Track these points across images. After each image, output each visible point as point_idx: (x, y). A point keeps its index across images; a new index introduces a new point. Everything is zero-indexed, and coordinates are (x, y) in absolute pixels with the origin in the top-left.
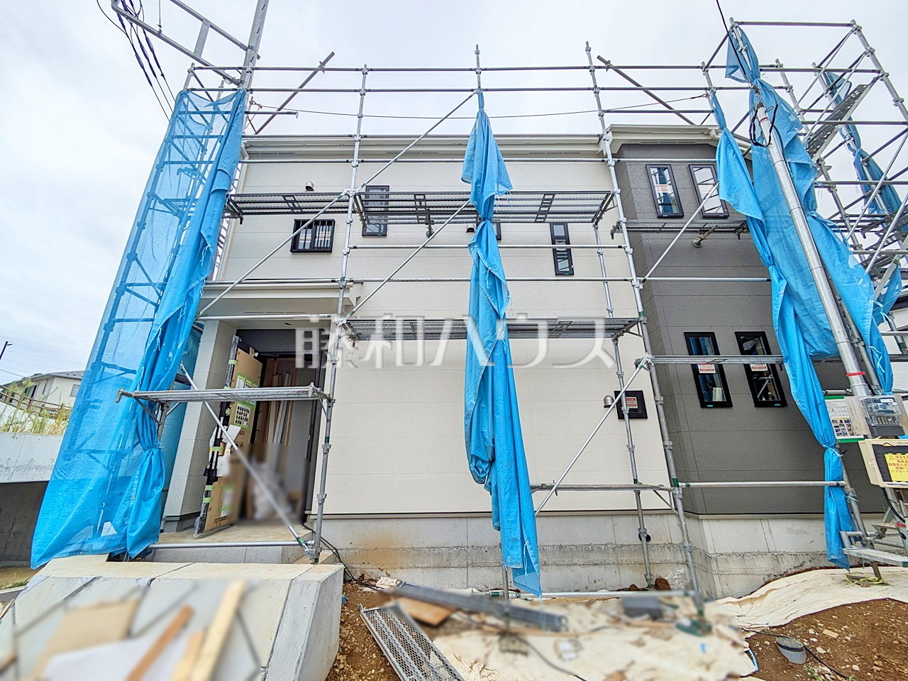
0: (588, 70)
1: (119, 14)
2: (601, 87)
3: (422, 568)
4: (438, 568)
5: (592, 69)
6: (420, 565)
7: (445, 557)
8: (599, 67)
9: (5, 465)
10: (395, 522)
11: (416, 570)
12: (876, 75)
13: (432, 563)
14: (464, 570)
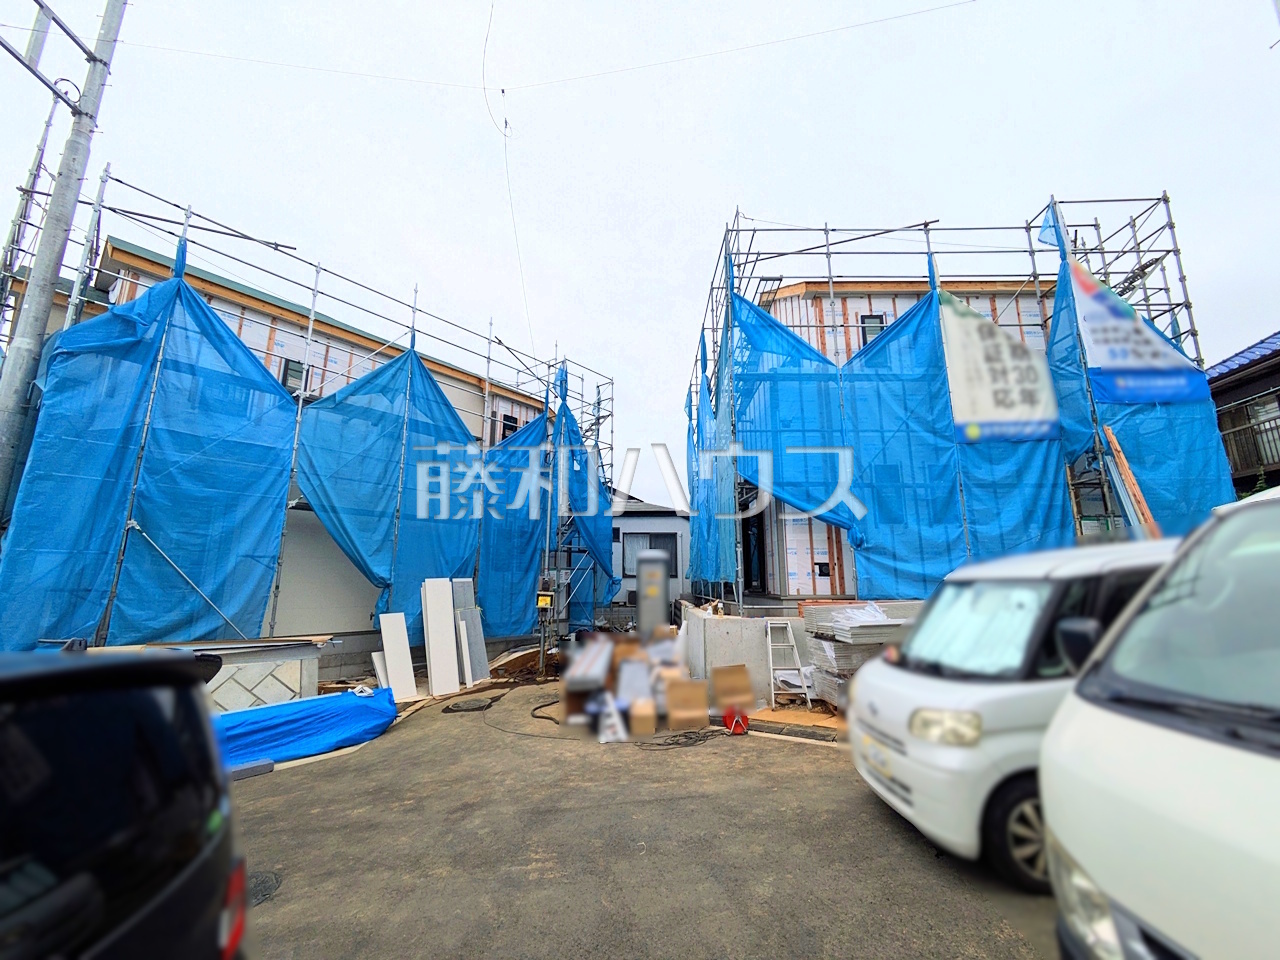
0: (488, 341)
8: (495, 342)
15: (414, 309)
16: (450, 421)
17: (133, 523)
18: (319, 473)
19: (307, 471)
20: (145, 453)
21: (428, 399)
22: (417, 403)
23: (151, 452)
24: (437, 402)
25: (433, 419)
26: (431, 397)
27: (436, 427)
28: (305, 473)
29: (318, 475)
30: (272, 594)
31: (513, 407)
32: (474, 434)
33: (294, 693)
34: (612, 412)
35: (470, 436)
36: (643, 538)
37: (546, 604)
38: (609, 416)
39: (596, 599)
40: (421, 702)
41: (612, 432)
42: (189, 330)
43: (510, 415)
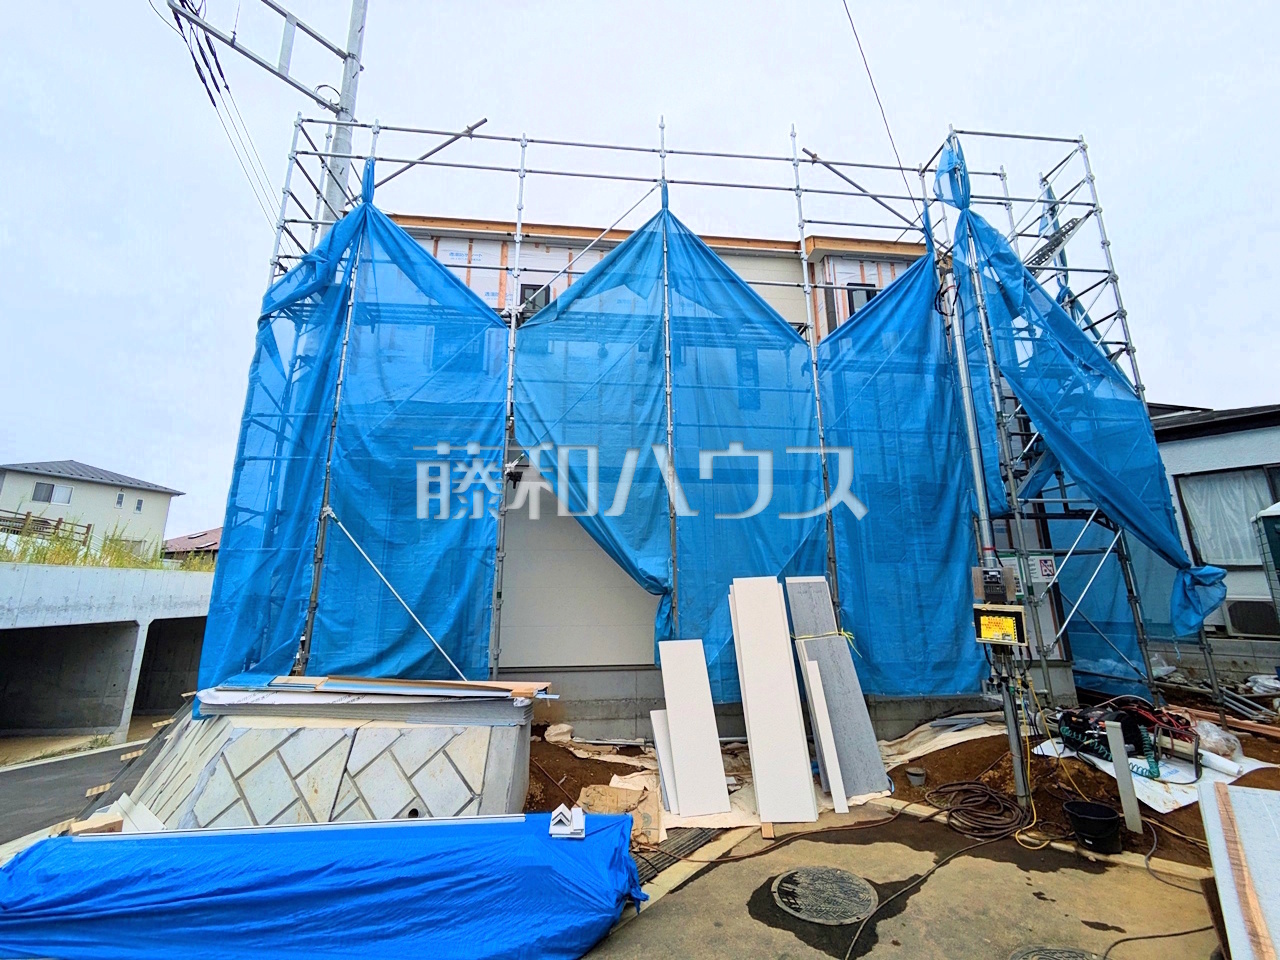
0: (791, 163)
1: (176, 13)
2: (804, 188)
3: (590, 720)
4: (607, 719)
5: (796, 163)
6: (588, 718)
7: (614, 709)
8: (804, 161)
9: (7, 606)
10: (562, 675)
11: (584, 722)
12: (1091, 208)
13: (601, 714)
14: (633, 721)
15: (662, 153)
16: (743, 304)
17: (328, 510)
18: (543, 418)
19: (527, 418)
20: (337, 420)
21: (700, 279)
22: (681, 287)
23: (343, 417)
24: (717, 280)
25: (713, 308)
26: (703, 273)
27: (723, 324)
28: (524, 420)
29: (541, 421)
31: (862, 267)
32: (788, 321)
33: (470, 796)
34: (1094, 205)
35: (785, 323)
36: (1243, 478)
37: (1005, 635)
38: (1087, 216)
39: (1144, 620)
40: (733, 832)
41: (1105, 244)
42: (377, 261)
43: (860, 282)
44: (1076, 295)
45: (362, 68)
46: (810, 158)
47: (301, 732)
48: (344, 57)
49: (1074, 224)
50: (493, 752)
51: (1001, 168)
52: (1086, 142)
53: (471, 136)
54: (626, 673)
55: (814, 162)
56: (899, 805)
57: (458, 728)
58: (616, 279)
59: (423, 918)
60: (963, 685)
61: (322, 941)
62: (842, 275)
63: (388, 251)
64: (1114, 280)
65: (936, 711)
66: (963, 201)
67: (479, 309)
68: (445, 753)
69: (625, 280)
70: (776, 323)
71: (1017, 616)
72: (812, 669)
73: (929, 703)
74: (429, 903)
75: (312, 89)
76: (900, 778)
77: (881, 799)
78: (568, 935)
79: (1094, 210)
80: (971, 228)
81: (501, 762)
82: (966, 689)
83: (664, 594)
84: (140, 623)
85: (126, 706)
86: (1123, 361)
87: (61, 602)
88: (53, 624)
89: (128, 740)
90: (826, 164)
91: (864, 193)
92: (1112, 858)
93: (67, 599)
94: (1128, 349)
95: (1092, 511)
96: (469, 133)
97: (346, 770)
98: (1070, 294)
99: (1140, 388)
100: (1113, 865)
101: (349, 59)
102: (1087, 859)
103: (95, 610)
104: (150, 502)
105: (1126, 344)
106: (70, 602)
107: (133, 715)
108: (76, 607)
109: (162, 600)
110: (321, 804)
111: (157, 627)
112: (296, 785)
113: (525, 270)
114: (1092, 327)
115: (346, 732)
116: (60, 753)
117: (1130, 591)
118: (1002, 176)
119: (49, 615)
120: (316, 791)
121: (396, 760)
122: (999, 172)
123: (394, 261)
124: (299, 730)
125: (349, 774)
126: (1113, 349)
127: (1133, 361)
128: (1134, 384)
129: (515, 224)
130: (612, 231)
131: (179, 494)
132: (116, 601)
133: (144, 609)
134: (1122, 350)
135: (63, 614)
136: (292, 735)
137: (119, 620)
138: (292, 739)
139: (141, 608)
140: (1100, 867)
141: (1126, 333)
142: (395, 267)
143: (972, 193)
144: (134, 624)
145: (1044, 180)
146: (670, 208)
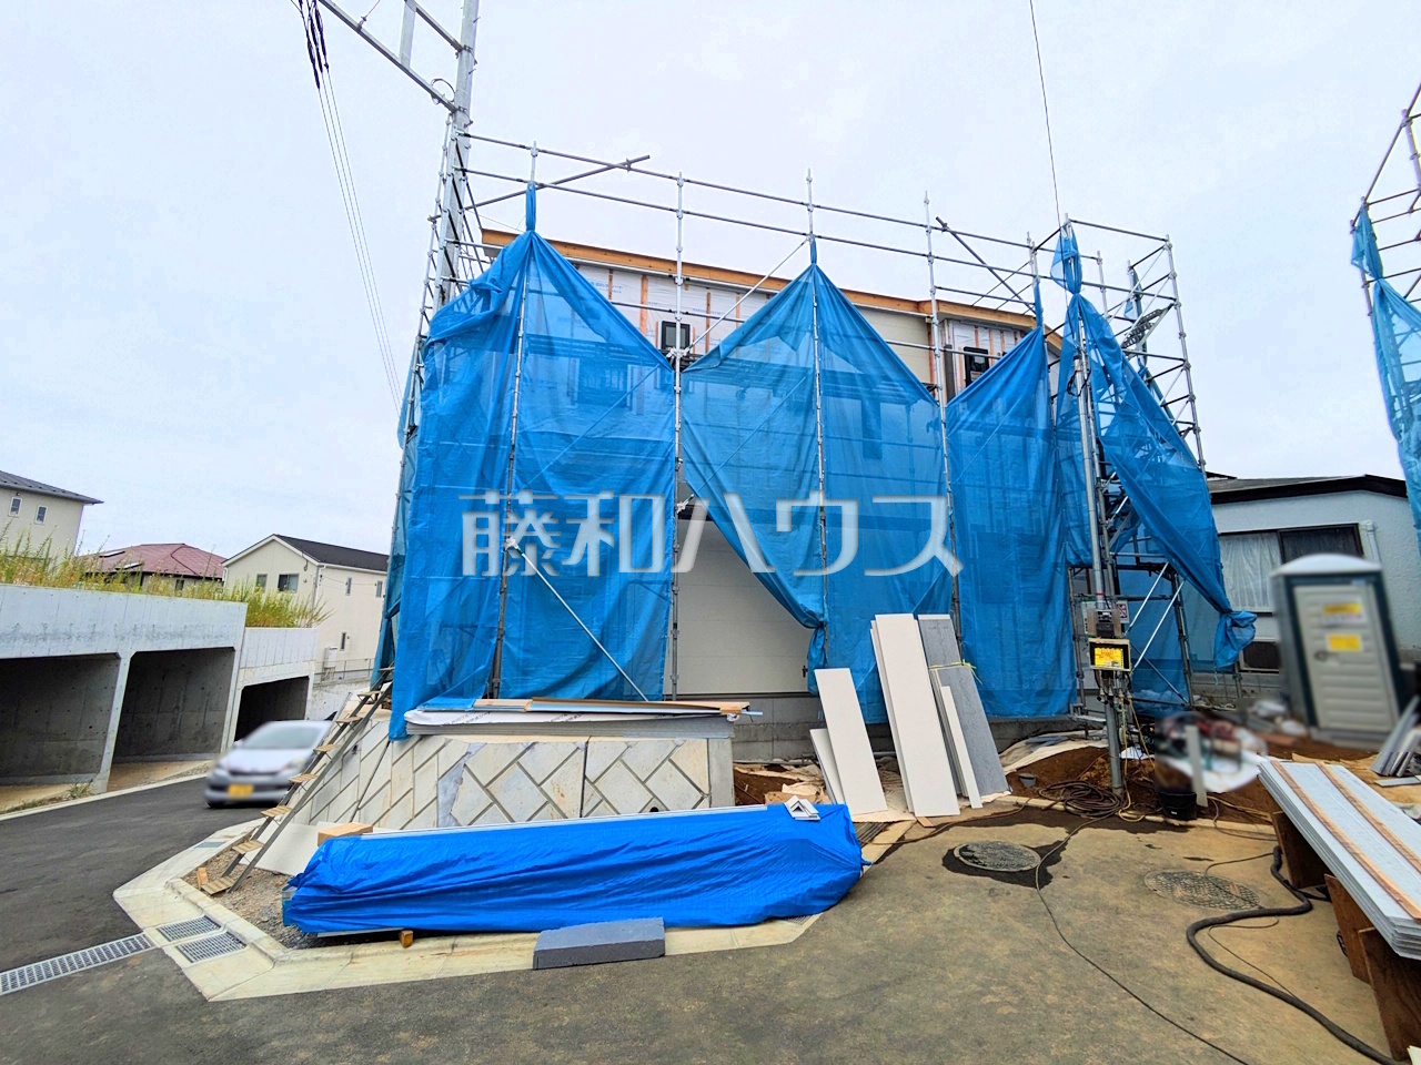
0: (925, 229)
2: (935, 255)
4: (748, 742)
5: (929, 229)
7: (753, 733)
8: (936, 228)
12: (1172, 302)
13: (742, 737)
14: (770, 743)
15: (810, 207)
16: (884, 364)
18: (711, 462)
19: (695, 459)
20: (515, 453)
21: (846, 336)
22: (830, 342)
23: (521, 451)
24: (861, 338)
25: (858, 365)
26: (850, 332)
27: (866, 378)
28: (692, 462)
29: (708, 464)
30: (670, 636)
31: (976, 332)
32: (921, 381)
33: (700, 796)
34: (1175, 300)
35: (918, 382)
36: (1260, 541)
37: (1114, 663)
38: (1169, 308)
39: (1190, 655)
40: (896, 825)
41: (1182, 335)
42: (545, 293)
43: (974, 346)
44: (1153, 375)
45: (476, 62)
46: (940, 226)
47: (536, 746)
48: (460, 49)
49: (1159, 313)
50: (713, 759)
51: (1099, 253)
52: (1171, 241)
53: (629, 169)
54: (764, 700)
55: (944, 230)
56: (1022, 800)
57: (678, 740)
58: (772, 331)
59: (713, 881)
60: (1057, 709)
61: (632, 901)
62: (961, 339)
63: (557, 284)
64: (1187, 368)
65: (1028, 730)
66: (1074, 286)
67: (646, 350)
68: (671, 761)
69: (781, 332)
70: (911, 382)
71: (1124, 647)
72: (946, 692)
73: (1022, 724)
74: (714, 870)
75: (428, 81)
76: (1015, 780)
77: (1005, 797)
78: (829, 886)
79: (1174, 303)
80: (1080, 311)
81: (721, 768)
82: (1059, 713)
83: (817, 629)
84: (121, 656)
85: (106, 751)
86: (1190, 439)
87: (40, 630)
88: (30, 655)
89: (109, 790)
90: (954, 234)
91: (983, 264)
92: (1191, 823)
93: (45, 626)
94: (1196, 430)
95: (1164, 564)
96: (628, 166)
97: (585, 777)
98: (1148, 374)
99: (1202, 462)
100: (1192, 827)
101: (464, 53)
102: (1173, 825)
103: (74, 639)
104: (54, 510)
105: (1194, 425)
106: (49, 630)
107: (113, 763)
108: (55, 636)
109: (144, 630)
110: (570, 804)
111: (139, 660)
112: (542, 790)
113: (687, 313)
114: (1165, 405)
115: (578, 745)
116: (41, 803)
117: (1181, 631)
118: (1099, 261)
119: (27, 644)
120: (562, 795)
121: (629, 768)
122: (1096, 256)
123: (562, 293)
124: (534, 744)
125: (589, 781)
126: (1182, 427)
127: (1198, 440)
128: (1197, 459)
129: (675, 263)
130: (770, 278)
131: (94, 502)
132: (97, 630)
133: (126, 640)
134: (1189, 429)
135: (41, 643)
136: (528, 748)
137: (99, 652)
138: (528, 752)
139: (123, 638)
140: (1183, 829)
141: (1194, 414)
142: (562, 299)
143: (1084, 280)
144: (115, 657)
145: (1132, 268)
146: (818, 264)
